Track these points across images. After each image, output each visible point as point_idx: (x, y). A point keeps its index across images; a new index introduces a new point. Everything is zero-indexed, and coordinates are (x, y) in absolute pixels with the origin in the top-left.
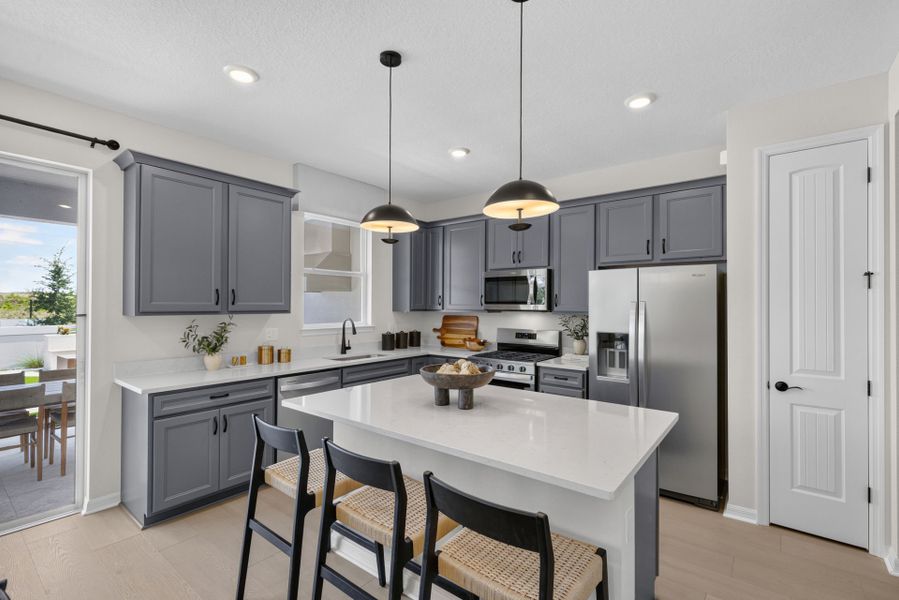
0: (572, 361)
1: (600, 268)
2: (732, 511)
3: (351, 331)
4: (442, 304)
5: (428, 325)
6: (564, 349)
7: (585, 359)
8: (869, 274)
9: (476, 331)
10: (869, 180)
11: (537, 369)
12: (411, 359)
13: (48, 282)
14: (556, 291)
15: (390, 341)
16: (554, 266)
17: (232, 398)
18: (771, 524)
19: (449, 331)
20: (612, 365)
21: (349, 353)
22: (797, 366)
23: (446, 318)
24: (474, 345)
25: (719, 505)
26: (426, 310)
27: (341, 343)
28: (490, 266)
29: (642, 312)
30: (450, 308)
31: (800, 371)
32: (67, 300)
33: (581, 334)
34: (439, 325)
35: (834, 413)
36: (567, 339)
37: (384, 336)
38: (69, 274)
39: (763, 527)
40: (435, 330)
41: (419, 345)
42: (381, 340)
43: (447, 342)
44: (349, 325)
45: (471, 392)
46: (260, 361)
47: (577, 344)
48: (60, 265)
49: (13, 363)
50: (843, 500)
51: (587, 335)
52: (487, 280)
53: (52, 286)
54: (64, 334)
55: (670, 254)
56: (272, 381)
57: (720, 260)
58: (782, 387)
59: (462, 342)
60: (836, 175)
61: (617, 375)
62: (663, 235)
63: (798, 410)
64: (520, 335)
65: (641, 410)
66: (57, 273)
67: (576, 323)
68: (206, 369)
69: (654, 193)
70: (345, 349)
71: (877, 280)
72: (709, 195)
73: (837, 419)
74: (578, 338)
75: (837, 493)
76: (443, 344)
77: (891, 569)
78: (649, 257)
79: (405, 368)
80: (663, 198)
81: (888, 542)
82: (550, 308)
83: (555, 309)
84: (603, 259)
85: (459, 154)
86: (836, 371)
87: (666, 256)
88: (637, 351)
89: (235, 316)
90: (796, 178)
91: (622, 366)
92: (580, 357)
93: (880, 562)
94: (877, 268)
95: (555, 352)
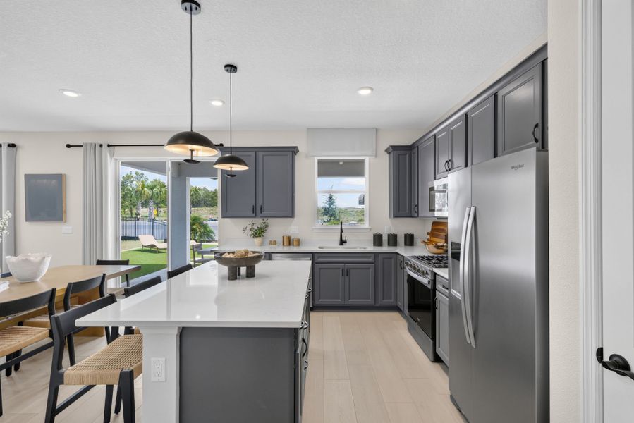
4: (417, 212)
15: (377, 240)
19: (433, 235)
23: (434, 223)
27: (339, 239)
30: (420, 215)
34: (429, 229)
37: (376, 235)
40: (428, 234)
46: (283, 244)
70: (342, 242)
89: (269, 219)
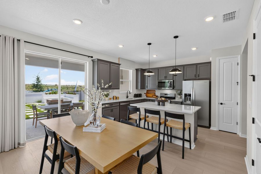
0: (178, 100)
1: (185, 80)
2: (212, 128)
3: (129, 93)
4: (147, 87)
5: (143, 92)
6: (176, 98)
7: (181, 99)
8: (238, 82)
9: (155, 94)
10: (238, 65)
11: (171, 101)
12: (142, 99)
13: (36, 81)
14: (175, 85)
15: (136, 96)
16: (174, 80)
17: (113, 105)
18: (219, 130)
19: (148, 94)
20: (187, 100)
21: (128, 98)
22: (224, 100)
23: (147, 91)
24: (155, 97)
25: (209, 127)
26: (143, 89)
27: (126, 96)
28: (159, 79)
29: (194, 89)
30: (149, 88)
31: (225, 101)
32: (41, 86)
33: (180, 94)
34: (146, 92)
35: (231, 108)
36: (177, 95)
37: (135, 94)
38: (41, 79)
39: (217, 131)
40: (145, 93)
41: (141, 97)
42: (134, 95)
43: (148, 96)
44: (128, 92)
45: (164, 103)
46: (113, 99)
47: (179, 96)
48: (39, 77)
49: (34, 101)
50: (232, 125)
51: (182, 94)
52: (159, 82)
53: (37, 82)
54: (46, 94)
55: (200, 77)
56: (119, 103)
57: (210, 79)
58: (221, 104)
59: (152, 96)
60: (232, 64)
61: (188, 102)
62: (198, 73)
63: (224, 108)
64: (166, 94)
65: (194, 106)
66: (38, 79)
67: (179, 92)
68: (106, 100)
69: (196, 65)
70: (127, 97)
71: (239, 84)
72: (208, 65)
73: (232, 110)
74: (179, 95)
75: (231, 124)
76: (147, 97)
77: (240, 136)
78: (195, 78)
79: (140, 101)
80: (198, 66)
81: (240, 132)
82: (173, 89)
83: (174, 89)
84: (185, 78)
85: (155, 56)
86: (232, 101)
87: (199, 78)
88: (193, 97)
90: (225, 64)
91: (189, 100)
92: (179, 99)
93: (239, 135)
94: (239, 81)
95: (174, 98)
